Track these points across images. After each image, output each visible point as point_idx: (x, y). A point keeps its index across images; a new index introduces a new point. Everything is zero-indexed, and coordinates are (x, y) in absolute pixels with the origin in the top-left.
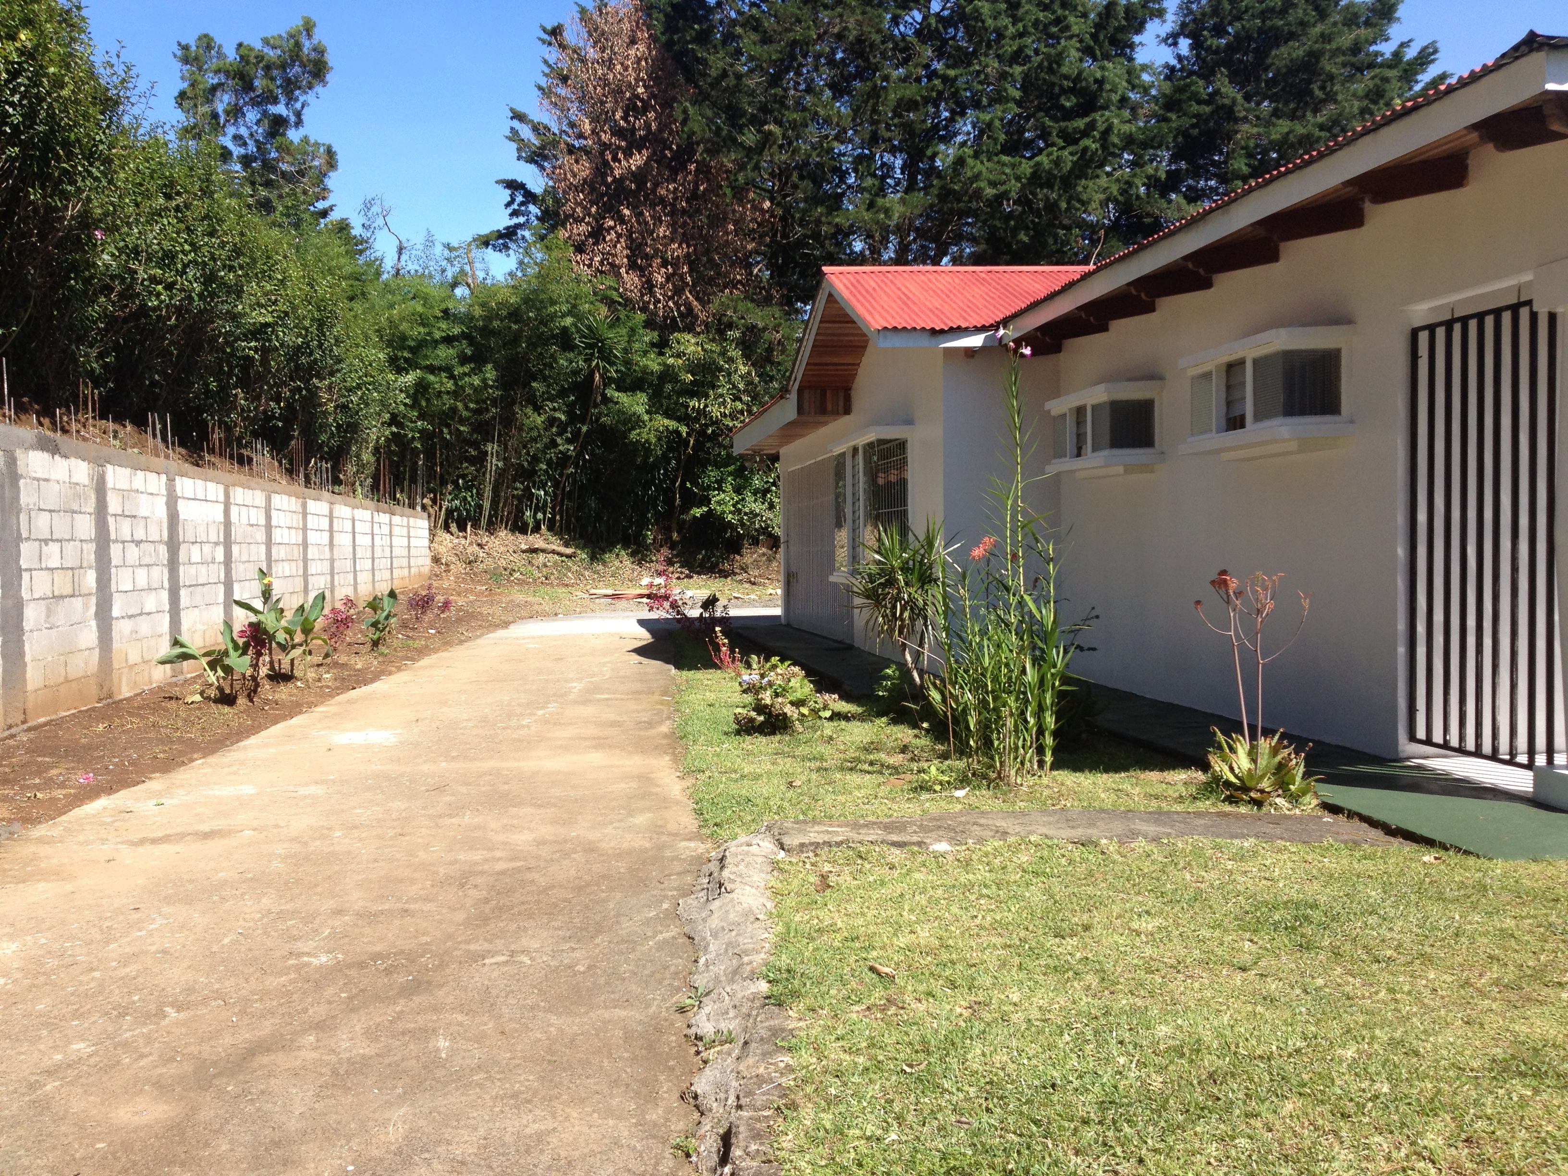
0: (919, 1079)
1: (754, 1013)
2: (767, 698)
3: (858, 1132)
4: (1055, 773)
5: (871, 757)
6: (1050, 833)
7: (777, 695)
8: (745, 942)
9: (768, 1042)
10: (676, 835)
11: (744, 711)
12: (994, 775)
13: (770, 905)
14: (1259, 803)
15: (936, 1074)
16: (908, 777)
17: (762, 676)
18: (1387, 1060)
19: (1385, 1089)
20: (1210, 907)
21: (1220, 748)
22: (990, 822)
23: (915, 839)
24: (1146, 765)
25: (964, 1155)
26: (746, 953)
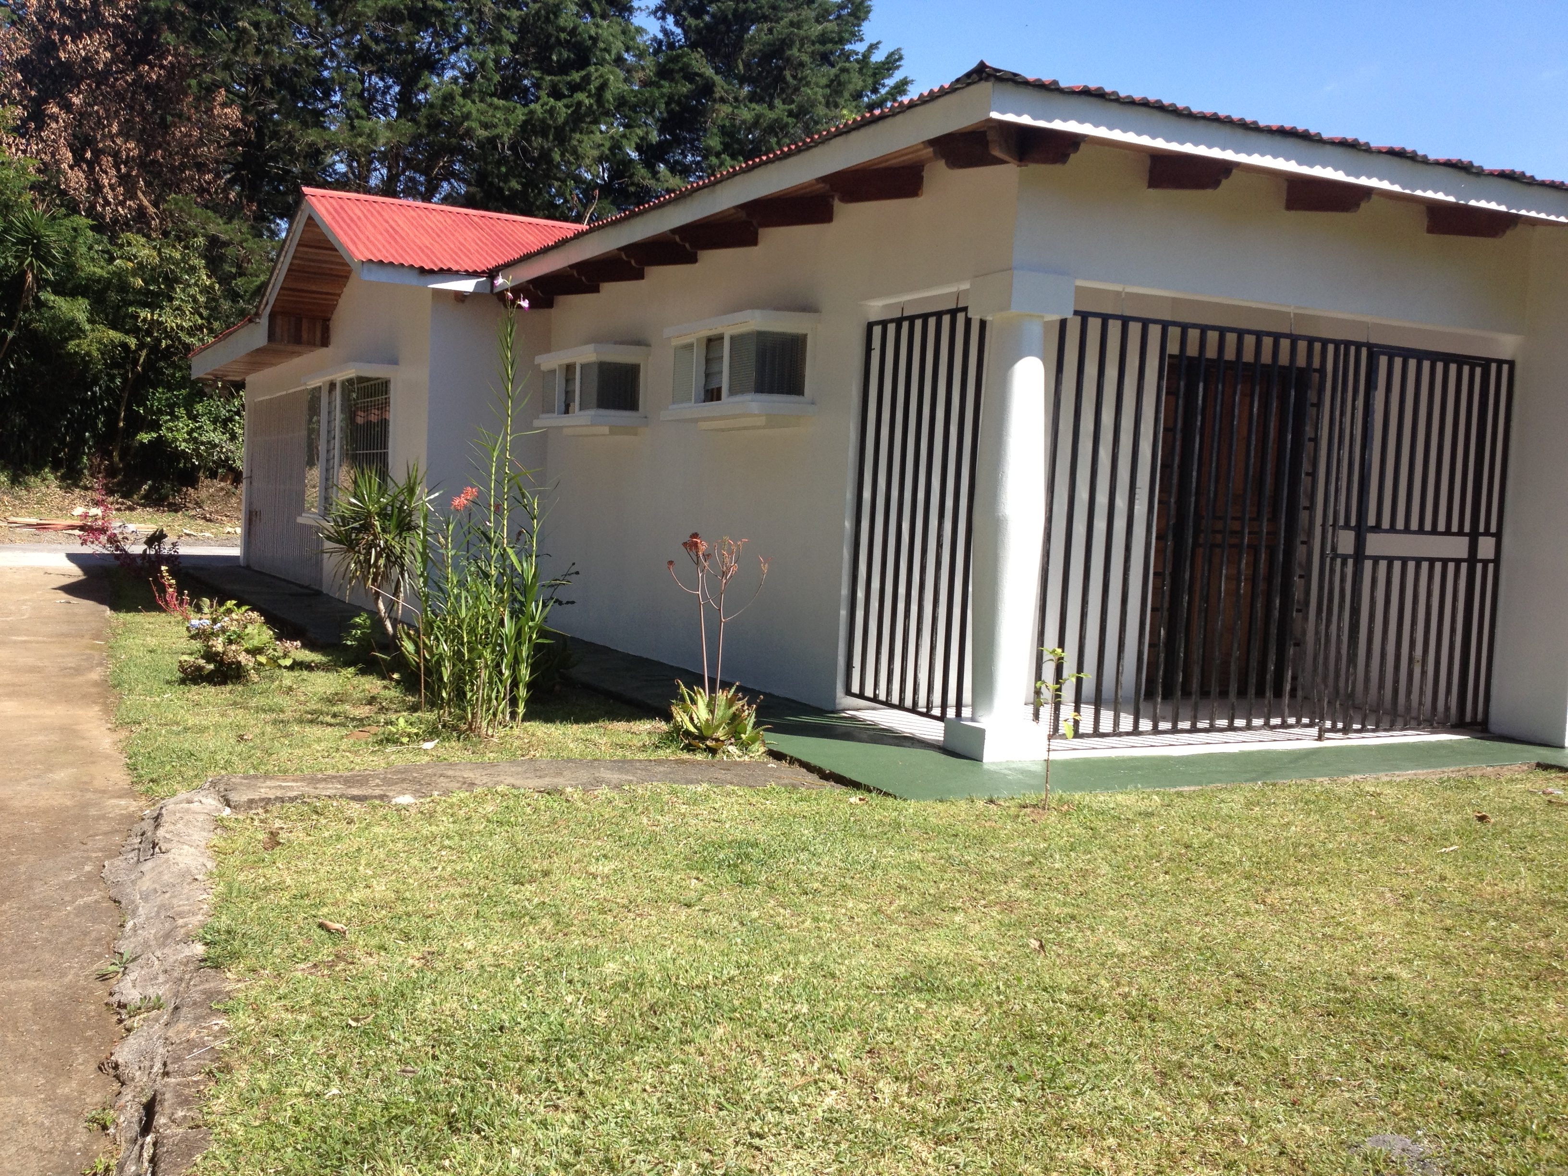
0: (366, 1033)
1: (187, 977)
2: (218, 644)
3: (296, 1090)
4: (527, 724)
5: (335, 709)
6: (518, 783)
7: (230, 642)
8: (180, 904)
9: (201, 1006)
10: (104, 792)
11: (191, 659)
12: (465, 727)
13: (210, 865)
14: (713, 751)
15: (383, 1026)
16: (374, 729)
17: (215, 621)
18: (808, 983)
19: (805, 1010)
20: (663, 849)
21: (683, 699)
22: (458, 774)
23: (377, 792)
24: (614, 716)
25: (407, 1103)
26: (181, 915)
